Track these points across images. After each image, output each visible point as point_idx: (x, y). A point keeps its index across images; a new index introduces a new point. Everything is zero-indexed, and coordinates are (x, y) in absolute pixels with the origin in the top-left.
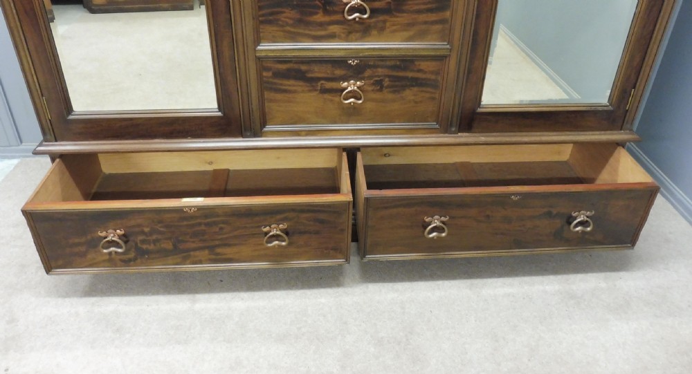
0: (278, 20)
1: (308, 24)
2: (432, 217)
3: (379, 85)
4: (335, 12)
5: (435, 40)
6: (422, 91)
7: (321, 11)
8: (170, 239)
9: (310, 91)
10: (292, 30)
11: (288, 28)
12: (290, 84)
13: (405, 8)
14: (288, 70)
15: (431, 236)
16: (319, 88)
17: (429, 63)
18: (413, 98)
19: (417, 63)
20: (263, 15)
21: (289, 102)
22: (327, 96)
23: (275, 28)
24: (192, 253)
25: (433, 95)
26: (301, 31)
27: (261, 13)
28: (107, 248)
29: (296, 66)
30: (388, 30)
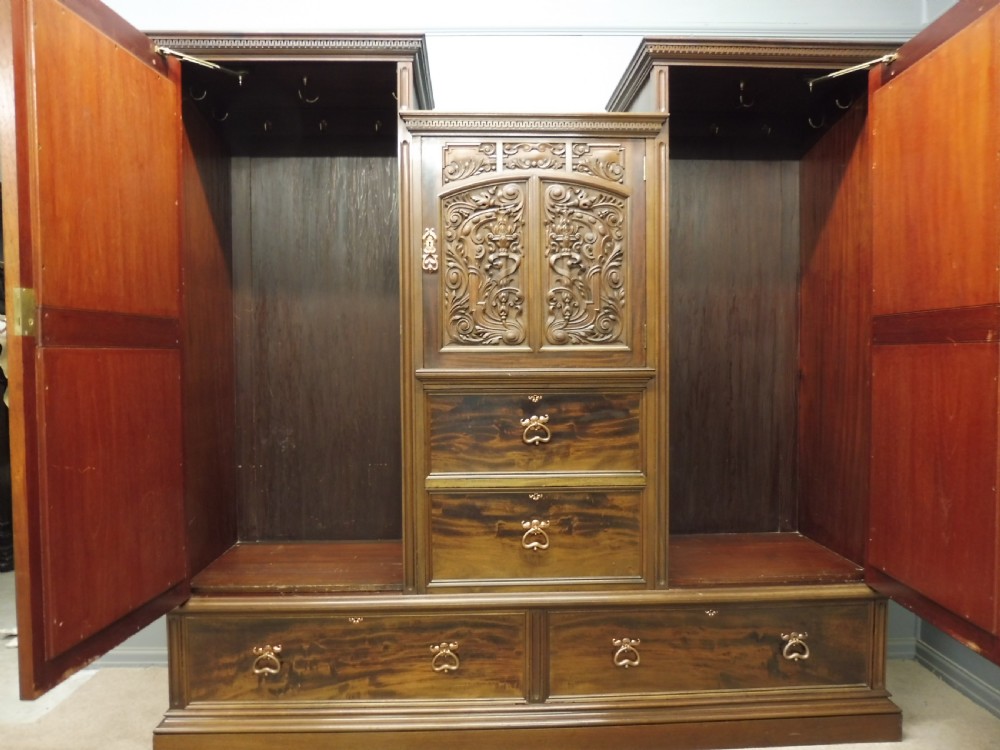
0: (451, 446)
1: (483, 450)
2: (621, 639)
3: (566, 526)
4: (514, 437)
5: (626, 468)
6: (619, 534)
7: (497, 436)
8: (328, 660)
9: (486, 533)
10: (467, 457)
11: (462, 455)
12: (463, 524)
13: (589, 431)
14: (461, 506)
15: (621, 663)
16: (497, 530)
17: (624, 498)
18: (608, 542)
19: (610, 497)
20: (434, 441)
21: (461, 547)
22: (506, 540)
23: (448, 455)
24: (350, 683)
25: (632, 539)
26: (477, 458)
27: (433, 438)
28: (260, 668)
29: (470, 502)
30: (572, 456)
